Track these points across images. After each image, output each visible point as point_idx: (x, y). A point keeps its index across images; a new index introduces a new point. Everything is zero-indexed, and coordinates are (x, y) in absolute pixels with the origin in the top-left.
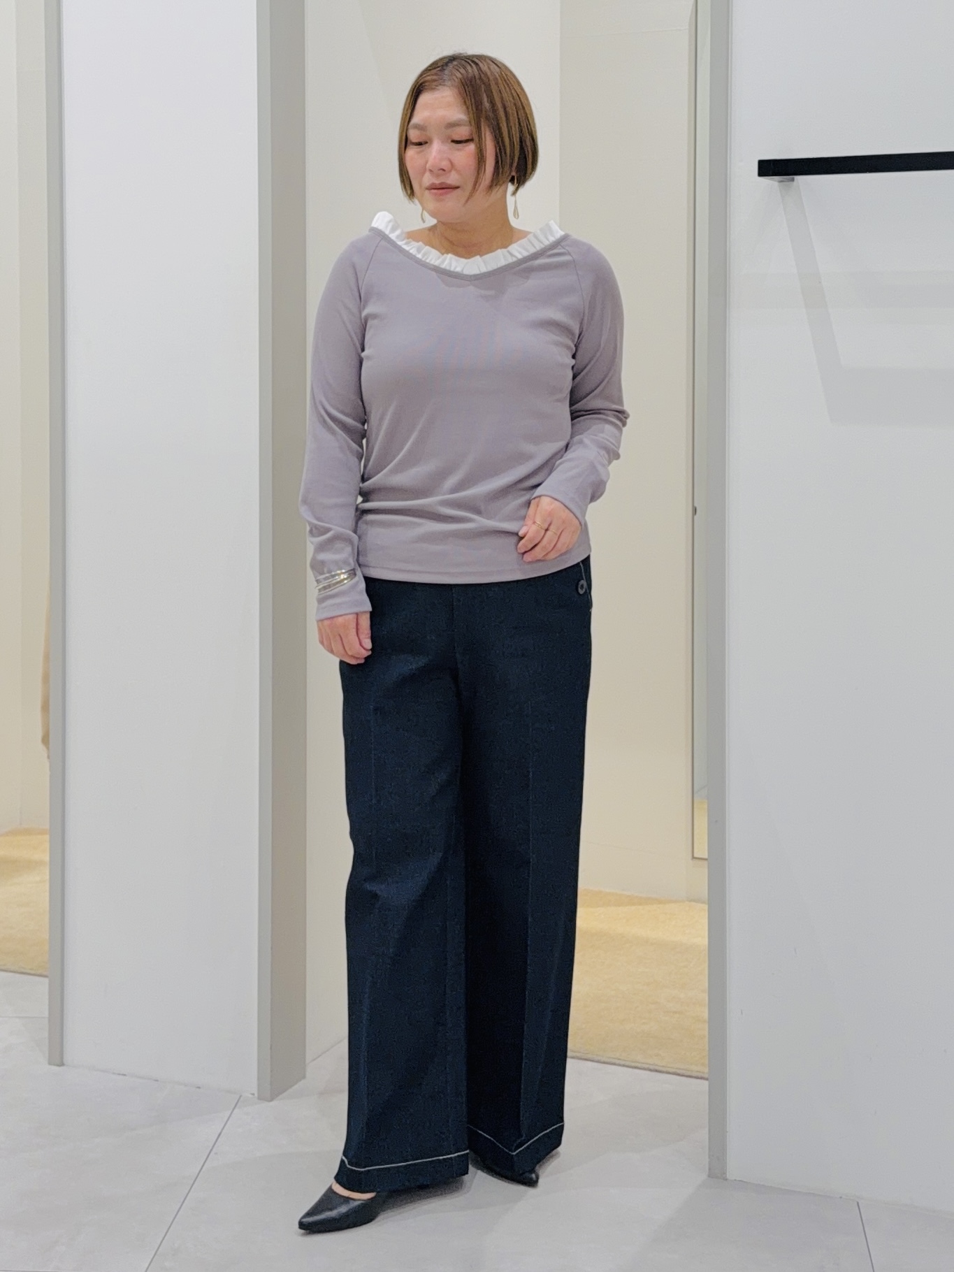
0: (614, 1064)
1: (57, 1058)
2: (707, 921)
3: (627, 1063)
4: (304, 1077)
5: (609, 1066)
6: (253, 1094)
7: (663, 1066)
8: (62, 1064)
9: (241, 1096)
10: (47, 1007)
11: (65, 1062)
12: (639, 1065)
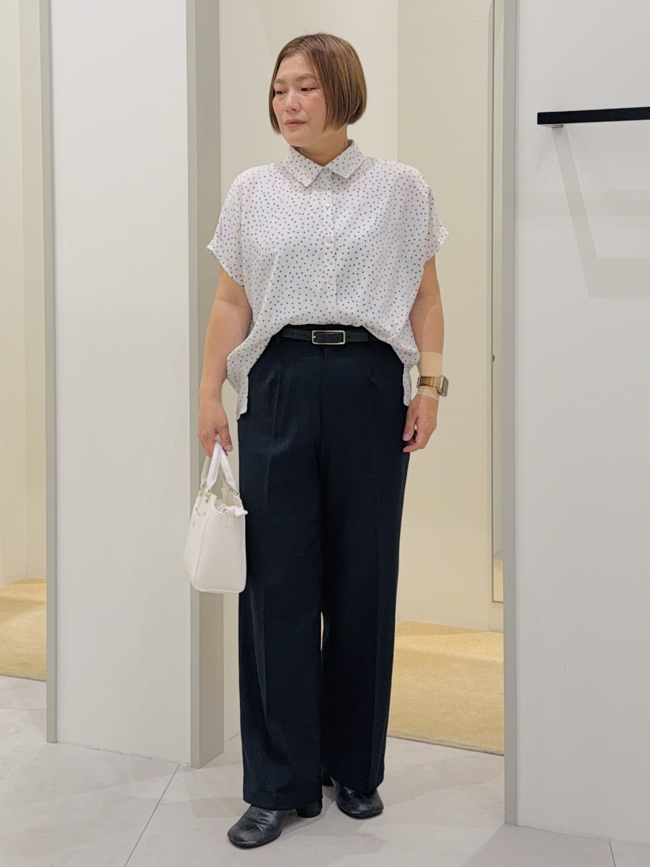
0: (439, 745)
1: (53, 738)
2: (503, 645)
3: (448, 744)
4: (223, 752)
5: (433, 745)
6: (188, 764)
7: (473, 746)
8: (56, 742)
9: (179, 765)
10: (45, 702)
11: (58, 740)
12: (456, 745)
